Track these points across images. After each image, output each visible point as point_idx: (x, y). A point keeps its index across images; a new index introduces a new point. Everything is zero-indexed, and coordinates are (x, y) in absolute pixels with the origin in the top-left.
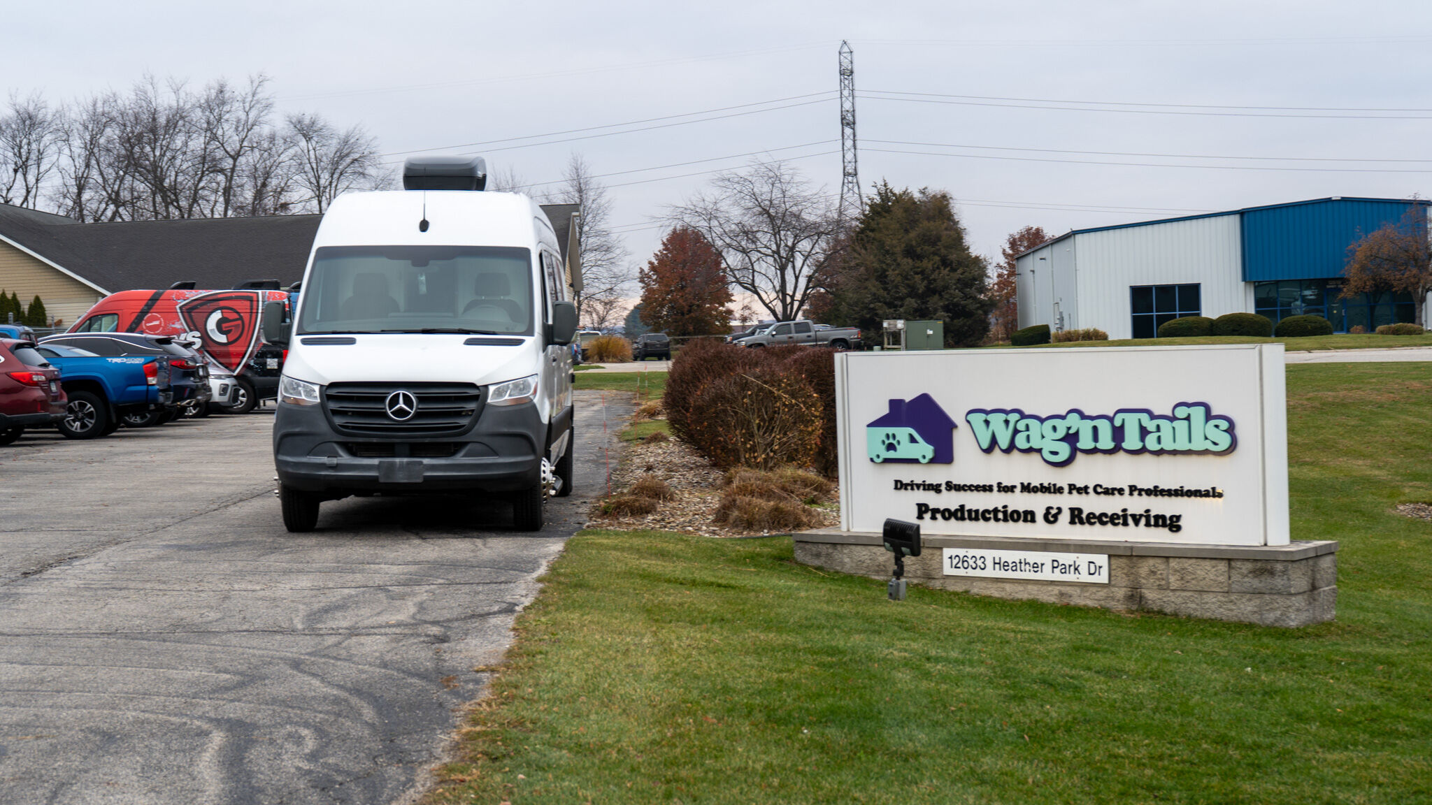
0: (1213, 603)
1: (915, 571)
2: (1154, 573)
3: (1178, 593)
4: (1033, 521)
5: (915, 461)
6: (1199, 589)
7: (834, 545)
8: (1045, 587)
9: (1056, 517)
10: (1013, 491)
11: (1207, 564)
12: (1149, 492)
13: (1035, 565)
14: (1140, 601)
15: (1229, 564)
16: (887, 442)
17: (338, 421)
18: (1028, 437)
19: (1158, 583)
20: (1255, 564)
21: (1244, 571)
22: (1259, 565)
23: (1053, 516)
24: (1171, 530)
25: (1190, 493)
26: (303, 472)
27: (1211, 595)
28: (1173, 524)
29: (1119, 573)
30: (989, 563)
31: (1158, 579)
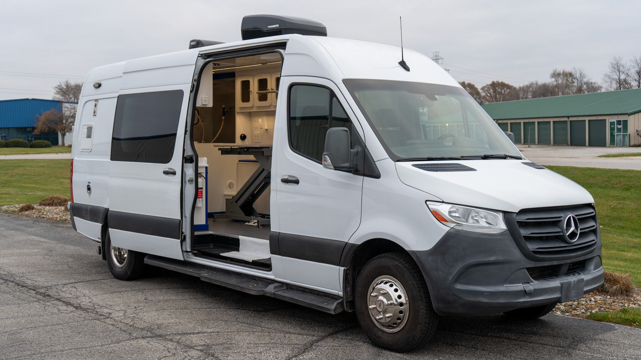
17: (532, 247)
26: (502, 301)
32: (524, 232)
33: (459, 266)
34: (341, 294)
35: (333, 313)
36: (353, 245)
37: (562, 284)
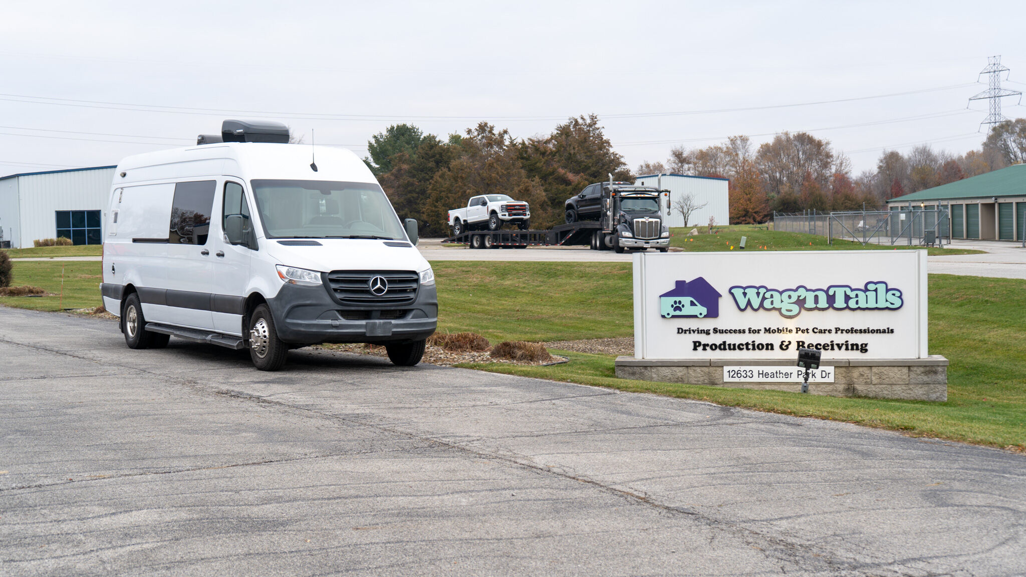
0: (899, 390)
1: (704, 380)
2: (862, 375)
3: (877, 386)
4: (772, 349)
5: (696, 316)
6: (890, 383)
7: (646, 367)
8: (792, 386)
9: (787, 346)
10: (759, 333)
11: (896, 369)
12: (847, 331)
13: (786, 374)
14: (854, 392)
15: (909, 369)
16: (675, 306)
17: (339, 296)
18: (772, 302)
19: (865, 381)
20: (925, 368)
21: (918, 372)
22: (928, 368)
23: (786, 346)
24: (861, 351)
25: (873, 331)
26: (314, 330)
27: (898, 386)
28: (863, 349)
29: (840, 376)
30: (756, 374)
31: (865, 379)
32: (333, 286)
33: (288, 307)
34: (240, 334)
35: (236, 348)
36: (245, 298)
37: (367, 323)
